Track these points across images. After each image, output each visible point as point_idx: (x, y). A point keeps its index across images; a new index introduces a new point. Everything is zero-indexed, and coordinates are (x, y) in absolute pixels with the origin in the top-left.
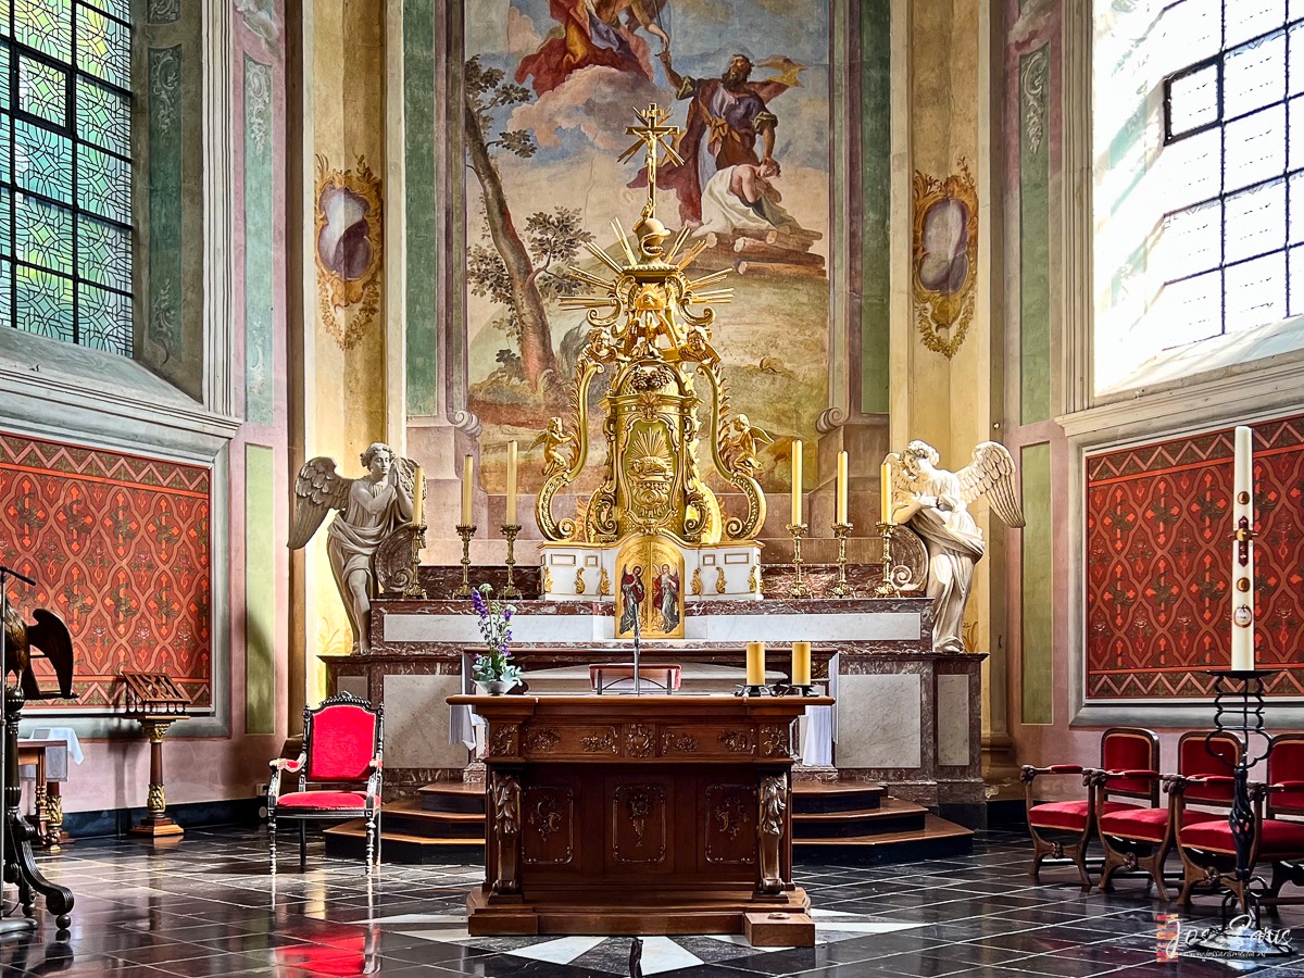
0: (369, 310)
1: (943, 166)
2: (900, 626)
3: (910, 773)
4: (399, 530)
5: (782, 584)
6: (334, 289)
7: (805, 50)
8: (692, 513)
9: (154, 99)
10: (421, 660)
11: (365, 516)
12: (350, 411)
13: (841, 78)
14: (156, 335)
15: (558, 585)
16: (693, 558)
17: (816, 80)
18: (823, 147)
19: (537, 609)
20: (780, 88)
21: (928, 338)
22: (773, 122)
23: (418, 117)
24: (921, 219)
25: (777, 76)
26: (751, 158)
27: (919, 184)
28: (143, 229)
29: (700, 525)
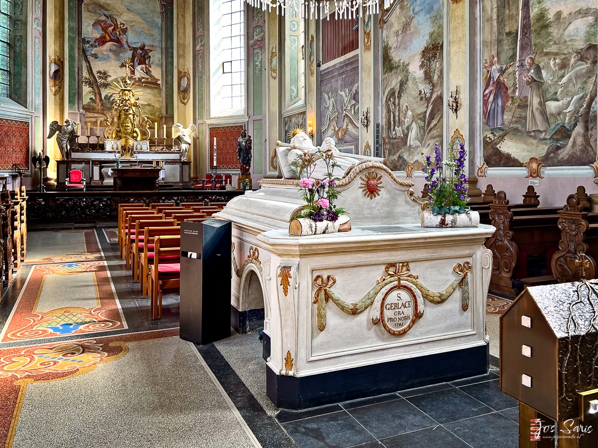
0: (60, 88)
1: (184, 69)
2: (175, 156)
3: (177, 183)
4: (73, 136)
5: (153, 148)
6: (52, 83)
7: (156, 44)
8: (135, 135)
9: (15, 45)
10: (79, 161)
11: (65, 133)
12: (55, 109)
13: (164, 50)
14: (15, 94)
15: (108, 147)
16: (136, 143)
17: (159, 50)
18: (160, 63)
19: (104, 152)
20: (151, 51)
21: (181, 101)
22: (150, 57)
23: (71, 48)
24: (180, 79)
25: (151, 48)
26: (145, 64)
27: (179, 72)
28: (12, 71)
29: (137, 137)
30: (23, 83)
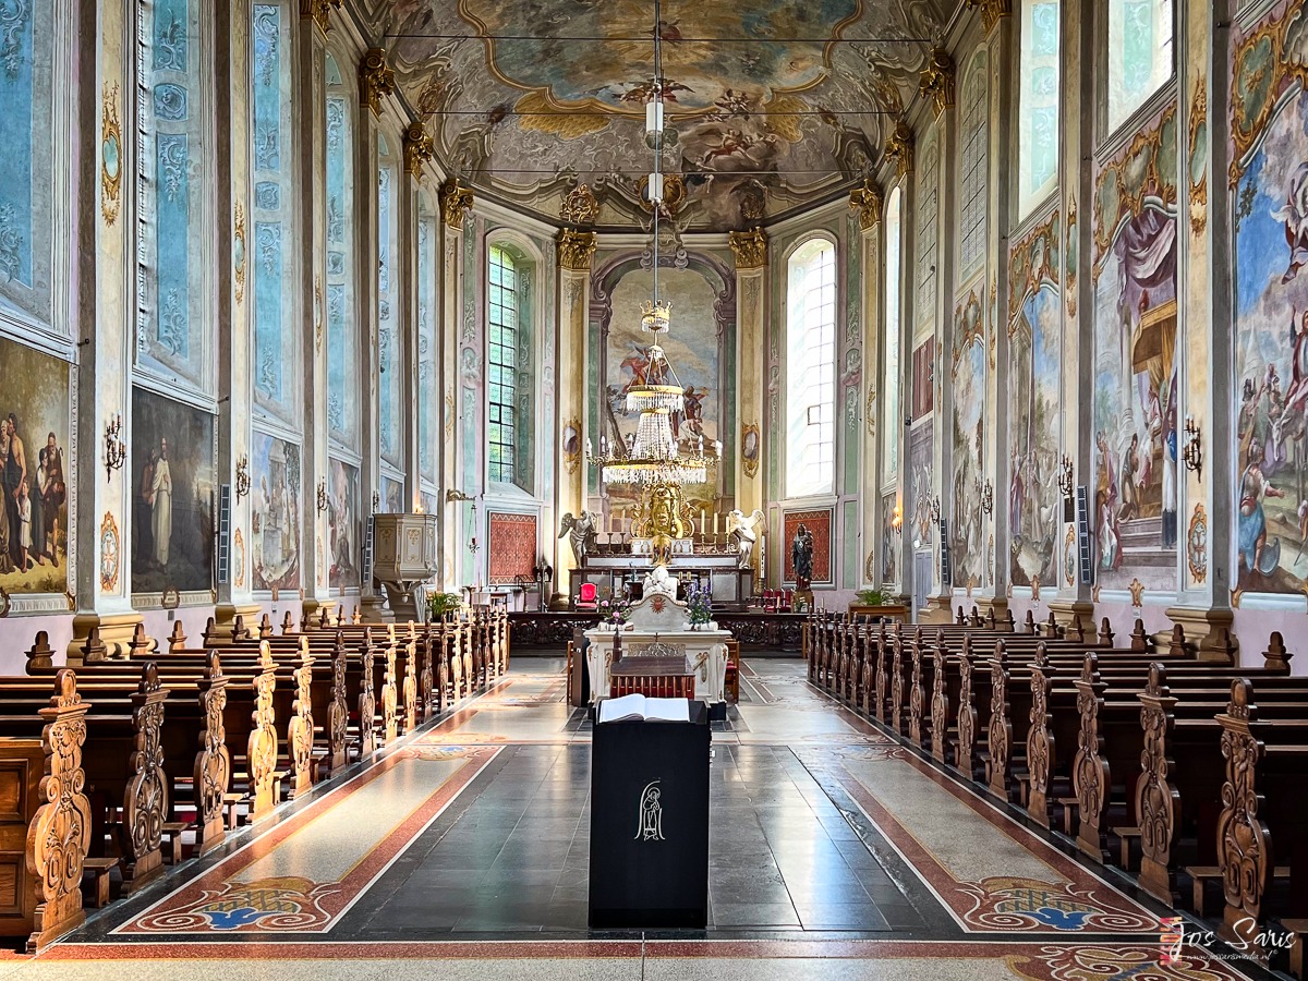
0: (577, 463)
1: (751, 421)
3: (732, 602)
5: (699, 549)
7: (710, 385)
8: (674, 529)
9: (520, 409)
10: (597, 571)
12: (571, 494)
13: (721, 393)
14: (520, 477)
15: (636, 550)
16: (673, 542)
18: (715, 414)
19: (630, 557)
20: (703, 396)
21: (746, 473)
22: (700, 406)
23: (592, 404)
24: (744, 437)
25: (701, 393)
26: (694, 417)
28: (516, 446)
29: (676, 533)
30: (530, 462)
